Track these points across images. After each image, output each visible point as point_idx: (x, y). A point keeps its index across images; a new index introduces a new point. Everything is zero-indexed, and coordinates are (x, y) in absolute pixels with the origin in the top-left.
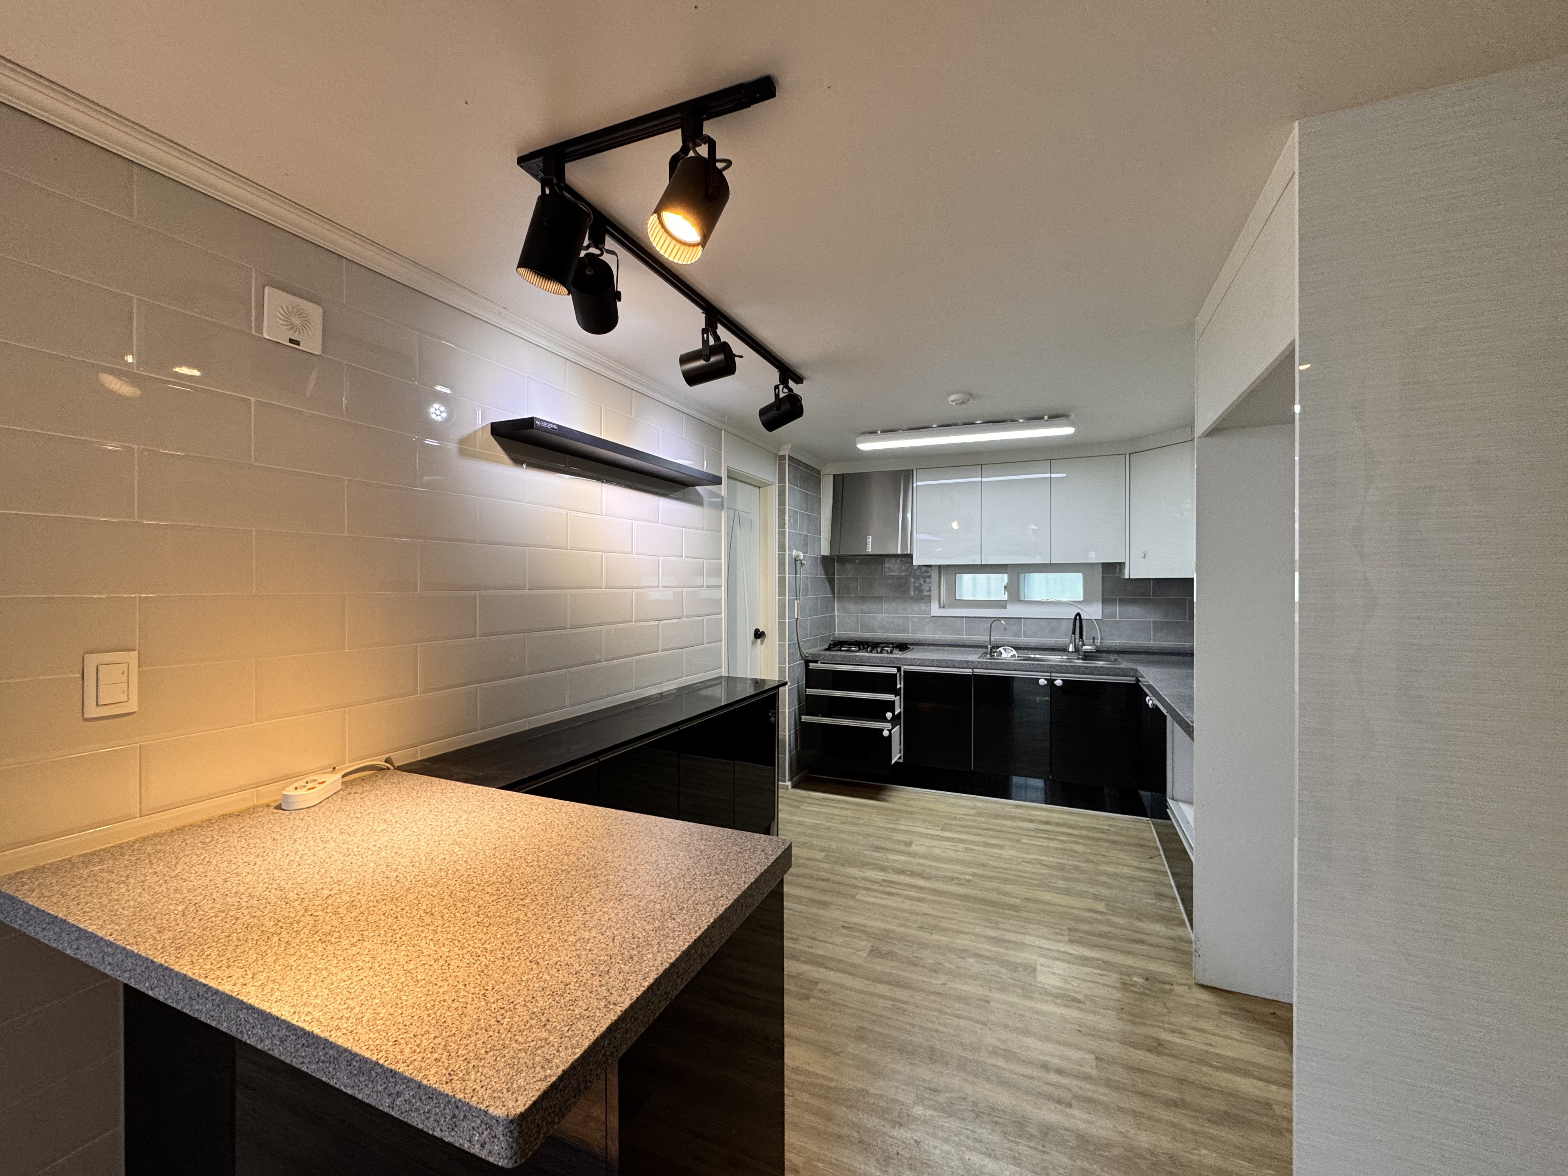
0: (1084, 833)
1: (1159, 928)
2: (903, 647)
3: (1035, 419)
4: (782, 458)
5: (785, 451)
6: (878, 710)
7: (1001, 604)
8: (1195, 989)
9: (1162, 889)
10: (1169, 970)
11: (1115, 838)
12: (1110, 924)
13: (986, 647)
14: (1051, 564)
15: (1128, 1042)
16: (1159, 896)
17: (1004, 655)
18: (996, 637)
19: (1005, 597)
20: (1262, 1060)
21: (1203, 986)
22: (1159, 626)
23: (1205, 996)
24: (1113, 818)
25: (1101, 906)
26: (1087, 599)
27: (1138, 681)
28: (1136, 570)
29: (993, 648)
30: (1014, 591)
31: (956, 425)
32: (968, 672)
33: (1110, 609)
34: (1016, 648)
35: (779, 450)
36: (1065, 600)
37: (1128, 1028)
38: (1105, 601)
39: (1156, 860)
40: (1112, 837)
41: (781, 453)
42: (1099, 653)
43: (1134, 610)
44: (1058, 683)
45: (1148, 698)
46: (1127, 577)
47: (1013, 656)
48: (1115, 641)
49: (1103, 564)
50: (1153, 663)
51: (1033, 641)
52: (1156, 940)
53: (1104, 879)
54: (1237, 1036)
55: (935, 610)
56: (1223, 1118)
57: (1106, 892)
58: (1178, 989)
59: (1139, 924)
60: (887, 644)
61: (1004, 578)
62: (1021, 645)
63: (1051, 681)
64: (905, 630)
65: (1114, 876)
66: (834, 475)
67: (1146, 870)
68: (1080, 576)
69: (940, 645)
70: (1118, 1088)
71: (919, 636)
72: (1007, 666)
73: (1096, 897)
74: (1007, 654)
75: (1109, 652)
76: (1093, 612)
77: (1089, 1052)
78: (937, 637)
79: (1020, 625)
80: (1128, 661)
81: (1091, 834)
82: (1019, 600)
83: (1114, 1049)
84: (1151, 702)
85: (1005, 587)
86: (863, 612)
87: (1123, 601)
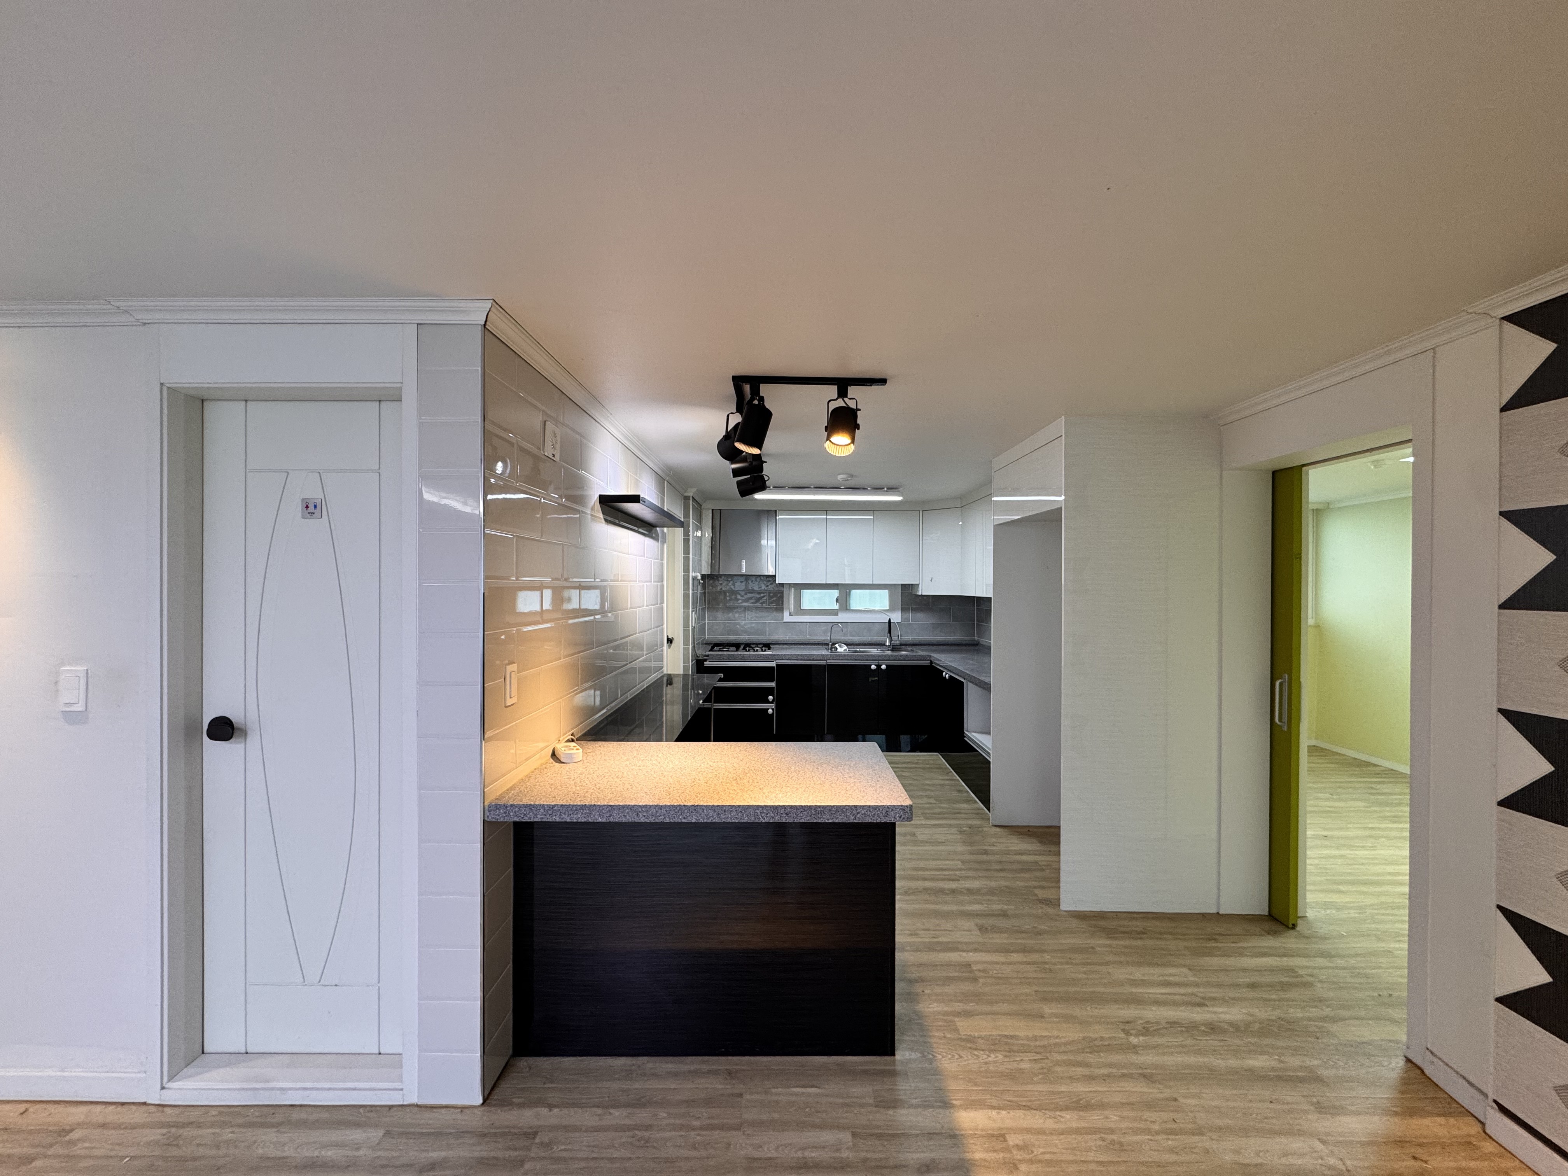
0: (904, 765)
1: (965, 806)
2: (767, 646)
3: (877, 489)
4: (686, 498)
5: (690, 493)
6: (761, 695)
7: (834, 613)
8: (993, 828)
9: (958, 788)
10: (978, 822)
11: (924, 766)
12: (940, 807)
13: (828, 644)
14: (873, 584)
15: (971, 853)
16: (960, 791)
17: (839, 649)
18: (835, 637)
19: (837, 607)
20: (1030, 848)
21: (996, 826)
22: (935, 626)
23: (998, 829)
24: (918, 756)
25: (932, 801)
26: (892, 609)
27: (931, 662)
28: (926, 590)
29: (832, 645)
30: (844, 602)
31: (826, 488)
32: (823, 663)
33: (906, 615)
34: (847, 645)
35: (686, 491)
36: (877, 608)
37: (969, 848)
38: (903, 610)
39: (950, 774)
40: (921, 766)
41: (686, 494)
42: (903, 645)
43: (920, 616)
44: (884, 667)
45: (944, 674)
46: (920, 594)
47: (845, 650)
48: (909, 638)
49: (902, 585)
50: (942, 652)
51: (856, 639)
52: (966, 811)
53: (927, 787)
54: (1016, 841)
55: (787, 617)
56: (1023, 870)
57: (932, 794)
58: (985, 829)
59: (955, 805)
60: (757, 644)
61: (835, 593)
62: (850, 642)
63: (879, 666)
64: (763, 633)
65: (934, 785)
66: (713, 510)
67: (948, 780)
68: (887, 591)
69: (795, 644)
70: (976, 870)
71: (775, 637)
72: (841, 656)
73: (929, 797)
74: (842, 649)
75: (906, 645)
76: (896, 617)
77: (959, 860)
78: (787, 638)
79: (847, 627)
80: (922, 650)
81: (909, 766)
82: (847, 609)
83: (968, 857)
84: (947, 676)
85: (837, 600)
86: (730, 619)
87: (913, 610)
